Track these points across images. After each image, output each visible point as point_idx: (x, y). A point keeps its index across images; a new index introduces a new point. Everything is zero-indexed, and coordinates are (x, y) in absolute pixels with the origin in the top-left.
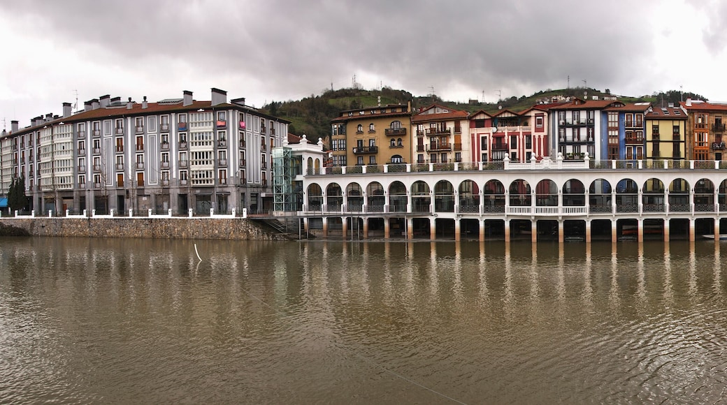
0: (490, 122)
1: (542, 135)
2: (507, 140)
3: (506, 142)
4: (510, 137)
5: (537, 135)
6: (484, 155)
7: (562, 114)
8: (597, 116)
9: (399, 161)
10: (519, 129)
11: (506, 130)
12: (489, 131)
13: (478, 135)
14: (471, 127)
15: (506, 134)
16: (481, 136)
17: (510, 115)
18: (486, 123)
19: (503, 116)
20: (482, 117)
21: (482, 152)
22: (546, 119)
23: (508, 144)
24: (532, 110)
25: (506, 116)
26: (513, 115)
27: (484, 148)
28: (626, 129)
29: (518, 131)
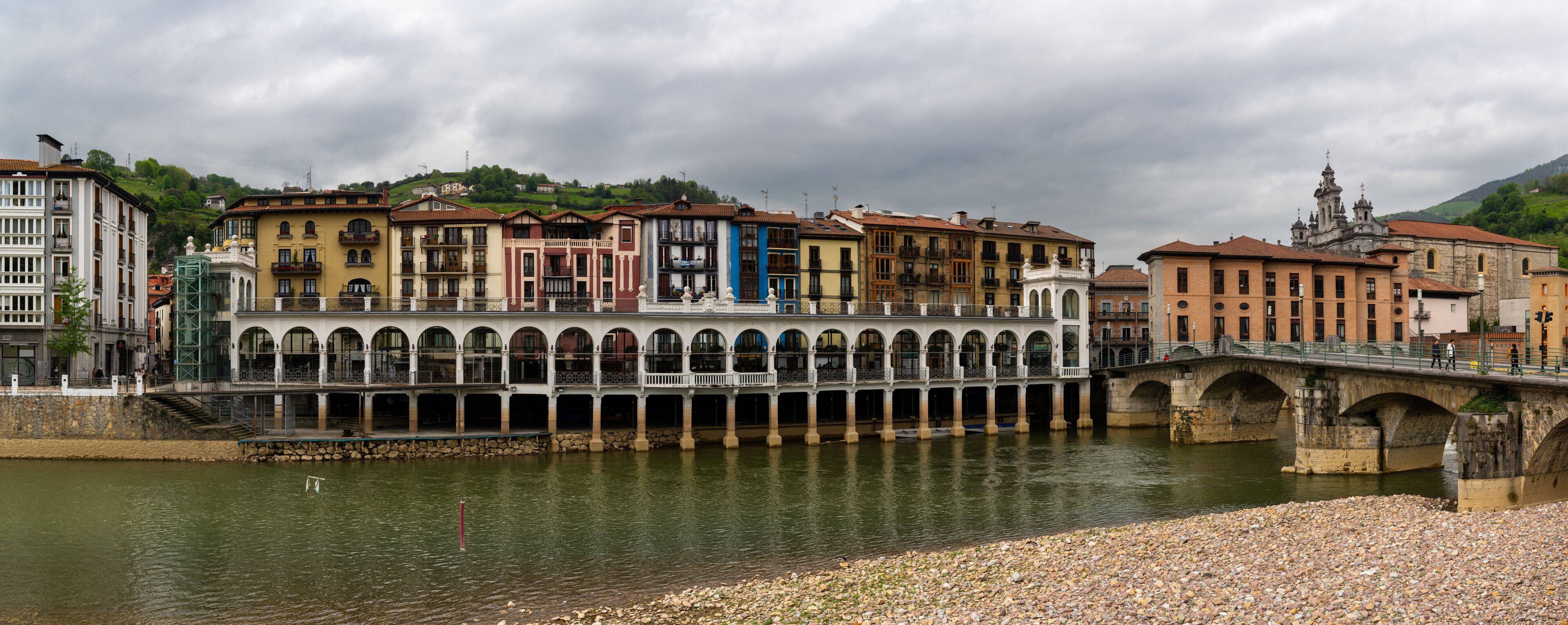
0: (539, 230)
1: (631, 255)
2: (570, 261)
3: (568, 264)
4: (575, 256)
5: (622, 254)
6: (529, 285)
7: (664, 223)
8: (723, 231)
9: (363, 290)
10: (591, 244)
11: (567, 245)
12: (538, 246)
13: (518, 251)
14: (504, 236)
15: (568, 251)
16: (523, 252)
17: (575, 221)
18: (532, 231)
19: (563, 221)
20: (526, 221)
21: (524, 279)
22: (637, 230)
23: (571, 268)
24: (615, 214)
25: (569, 221)
26: (580, 221)
27: (529, 272)
28: (770, 251)
29: (590, 247)
